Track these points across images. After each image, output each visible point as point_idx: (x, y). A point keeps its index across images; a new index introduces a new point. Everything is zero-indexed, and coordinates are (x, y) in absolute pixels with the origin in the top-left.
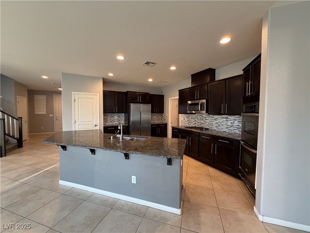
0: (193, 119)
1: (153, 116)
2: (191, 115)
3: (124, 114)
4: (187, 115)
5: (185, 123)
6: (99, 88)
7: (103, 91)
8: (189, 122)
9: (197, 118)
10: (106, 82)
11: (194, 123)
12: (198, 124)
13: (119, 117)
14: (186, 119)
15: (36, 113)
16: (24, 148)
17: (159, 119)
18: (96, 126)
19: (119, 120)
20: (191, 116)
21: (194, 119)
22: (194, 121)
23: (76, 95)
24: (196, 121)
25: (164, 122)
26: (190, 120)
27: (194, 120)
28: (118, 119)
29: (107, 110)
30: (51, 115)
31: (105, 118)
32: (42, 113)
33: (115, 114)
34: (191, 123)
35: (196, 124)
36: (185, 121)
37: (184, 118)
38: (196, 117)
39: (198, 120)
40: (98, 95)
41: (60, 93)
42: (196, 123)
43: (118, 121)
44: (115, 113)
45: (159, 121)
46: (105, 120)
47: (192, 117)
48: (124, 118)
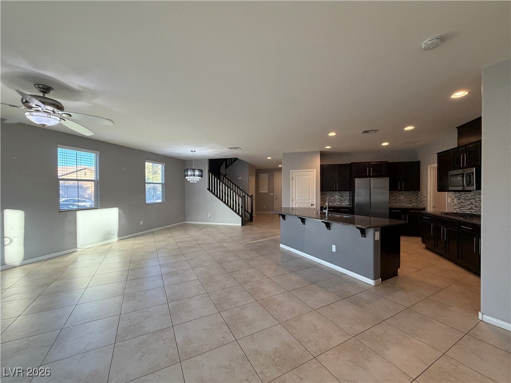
0: (467, 201)
1: (398, 195)
2: (463, 193)
3: (348, 192)
4: (458, 194)
5: (455, 207)
6: (317, 162)
7: (321, 165)
8: (460, 206)
9: (474, 199)
10: (323, 155)
11: (470, 207)
12: (475, 208)
13: (342, 197)
14: (455, 200)
15: (260, 192)
16: (254, 222)
17: (410, 201)
18: (312, 205)
19: (342, 200)
20: (464, 195)
21: (469, 200)
22: (469, 205)
23: (294, 173)
24: (472, 204)
25: (421, 206)
26: (462, 202)
27: (469, 203)
28: (339, 198)
29: (326, 186)
30: (272, 194)
31: (323, 196)
32: (265, 192)
33: (337, 193)
34: (464, 207)
35: (472, 209)
36: (453, 203)
37: (453, 199)
38: (472, 197)
39: (475, 202)
40: (315, 171)
41: (280, 169)
42: (473, 207)
43: (339, 202)
44: (336, 190)
45: (411, 204)
46: (323, 200)
47: (466, 196)
48: (348, 197)
